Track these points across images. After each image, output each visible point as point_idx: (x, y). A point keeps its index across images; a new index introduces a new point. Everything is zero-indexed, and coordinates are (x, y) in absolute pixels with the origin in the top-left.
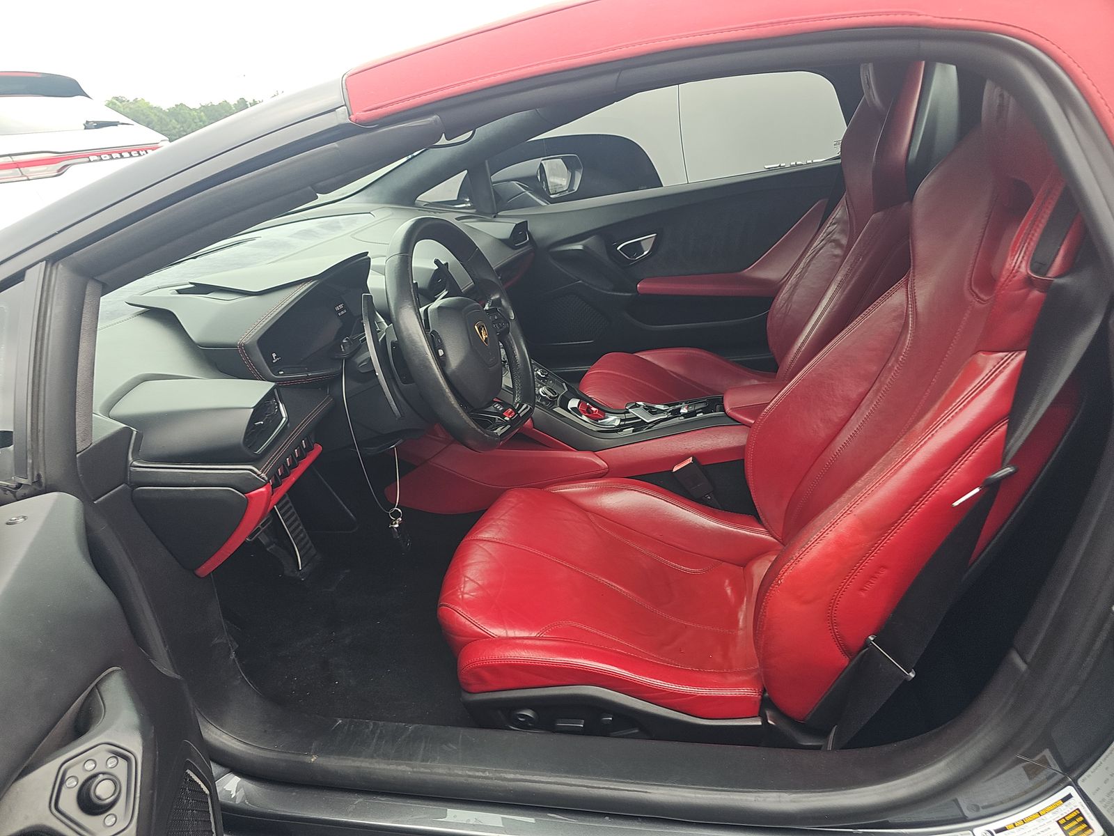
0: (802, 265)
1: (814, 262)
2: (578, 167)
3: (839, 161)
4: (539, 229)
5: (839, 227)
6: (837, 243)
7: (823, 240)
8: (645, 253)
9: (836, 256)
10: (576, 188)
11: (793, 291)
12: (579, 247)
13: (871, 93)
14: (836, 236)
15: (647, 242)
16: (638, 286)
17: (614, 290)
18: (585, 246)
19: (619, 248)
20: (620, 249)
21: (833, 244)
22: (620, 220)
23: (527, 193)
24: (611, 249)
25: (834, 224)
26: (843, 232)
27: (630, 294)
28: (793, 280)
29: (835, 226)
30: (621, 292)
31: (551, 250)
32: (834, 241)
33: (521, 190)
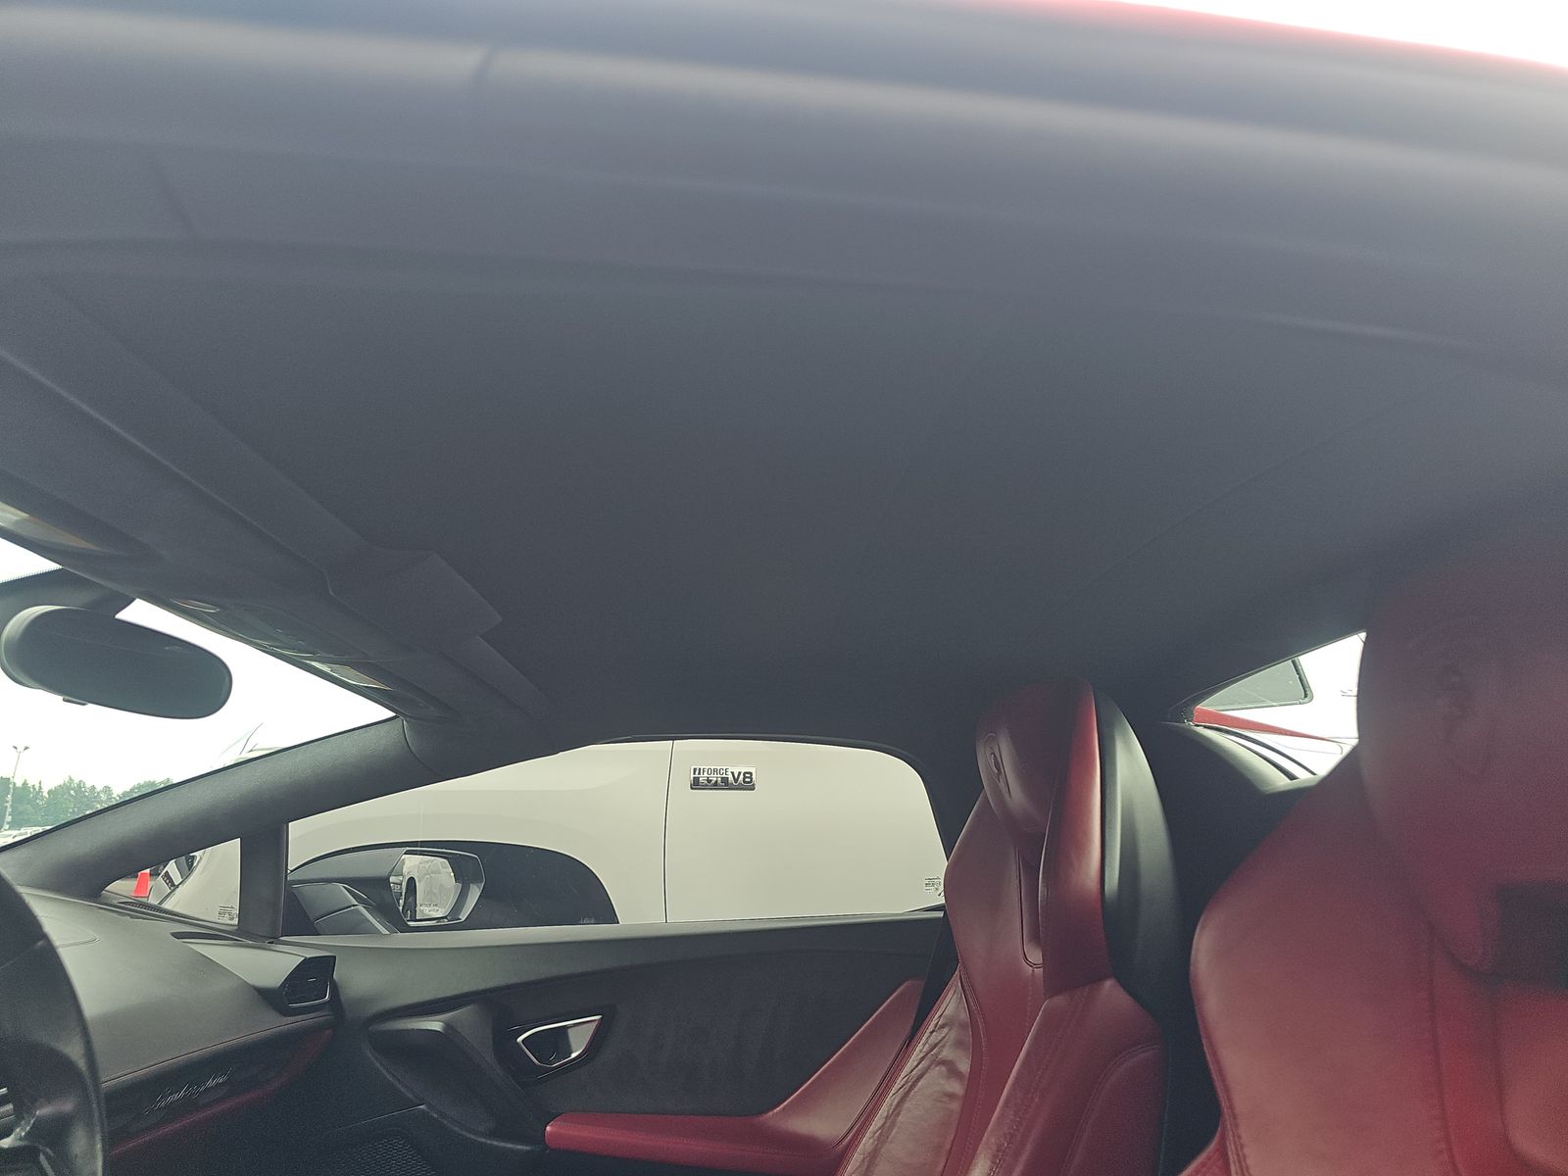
0: (883, 1111)
1: (907, 1105)
2: (476, 880)
3: (940, 914)
4: (358, 980)
5: (953, 1035)
6: (953, 1072)
7: (923, 1058)
8: (574, 1055)
9: (951, 1096)
10: (463, 917)
11: (868, 1167)
12: (435, 1025)
13: (1002, 784)
14: (947, 1053)
15: (580, 1034)
16: (548, 1128)
17: (492, 1135)
18: (448, 1026)
19: (520, 1039)
20: (523, 1041)
21: (944, 1069)
22: (533, 978)
23: (361, 908)
24: (503, 1036)
25: (943, 1027)
26: (959, 1044)
27: (528, 1148)
28: (866, 1143)
29: (946, 1030)
30: (509, 1140)
31: (373, 1028)
32: (943, 1062)
33: (348, 900)
